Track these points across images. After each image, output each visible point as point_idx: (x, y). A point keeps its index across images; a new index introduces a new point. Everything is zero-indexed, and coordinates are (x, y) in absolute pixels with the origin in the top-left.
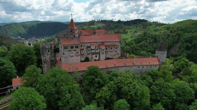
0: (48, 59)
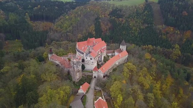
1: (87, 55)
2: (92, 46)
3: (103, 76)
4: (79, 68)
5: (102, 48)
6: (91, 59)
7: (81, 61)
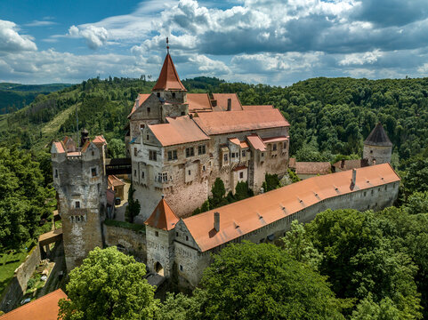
0: (89, 205)
5: (262, 134)
6: (153, 156)
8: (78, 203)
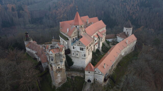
1: (74, 42)
2: (83, 26)
3: (103, 80)
4: (61, 66)
5: (100, 31)
6: (82, 49)
7: (63, 53)
8: (59, 67)
